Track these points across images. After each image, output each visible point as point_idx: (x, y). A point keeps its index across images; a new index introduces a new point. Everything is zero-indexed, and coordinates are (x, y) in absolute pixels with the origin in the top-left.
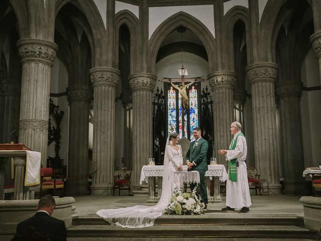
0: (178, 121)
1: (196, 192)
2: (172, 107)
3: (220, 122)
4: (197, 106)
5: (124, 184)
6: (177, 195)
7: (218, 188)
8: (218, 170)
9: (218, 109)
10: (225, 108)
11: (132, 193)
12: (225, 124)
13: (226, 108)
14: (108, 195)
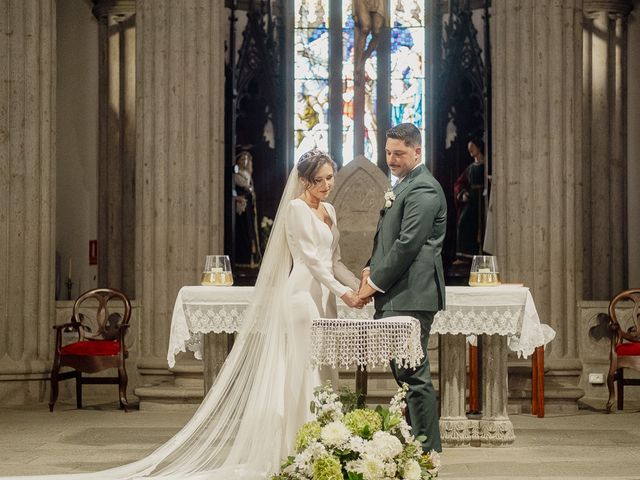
0: (335, 83)
1: (404, 405)
2: (312, 18)
3: (518, 94)
4: (422, 16)
5: (98, 359)
6: (326, 419)
7: (501, 386)
8: (502, 310)
9: (511, 37)
10: (542, 34)
11: (131, 398)
12: (541, 106)
13: (548, 31)
14: (28, 406)
